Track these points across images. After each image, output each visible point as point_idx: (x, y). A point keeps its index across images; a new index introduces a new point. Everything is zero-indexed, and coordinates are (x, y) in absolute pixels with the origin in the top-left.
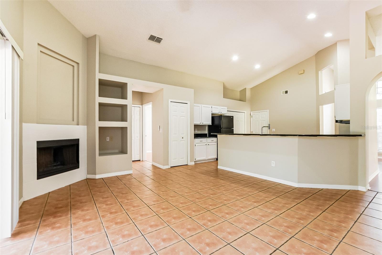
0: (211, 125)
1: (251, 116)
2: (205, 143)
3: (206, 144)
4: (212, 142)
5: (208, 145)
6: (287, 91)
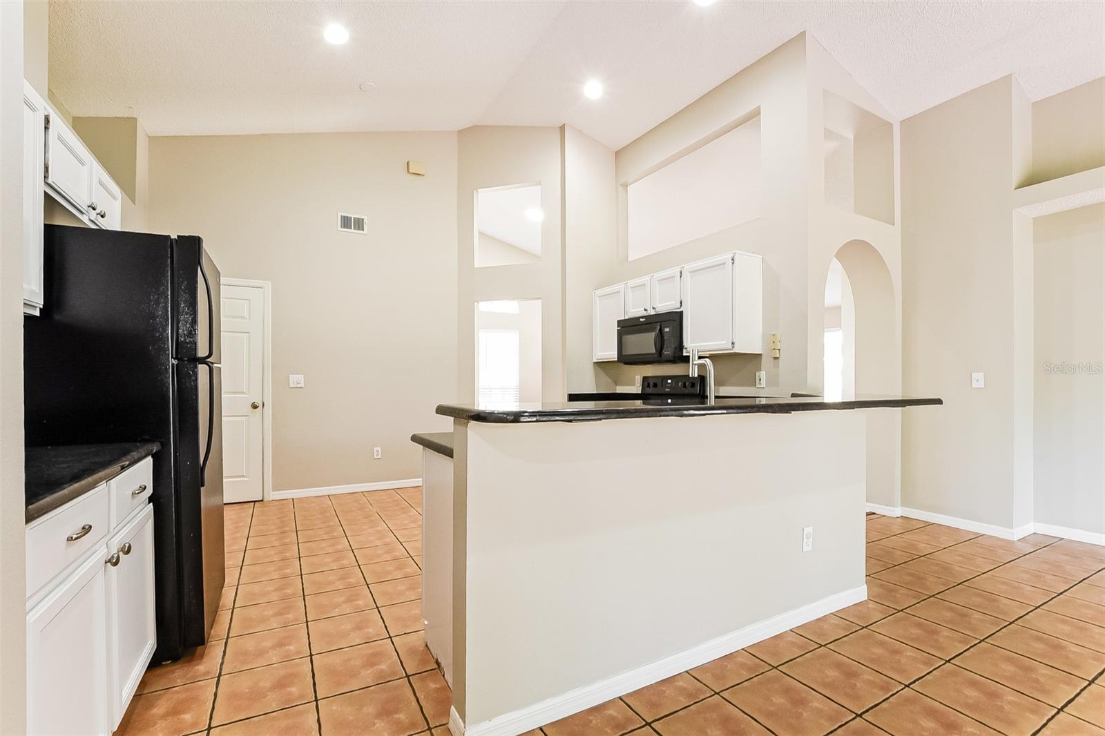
3: (105, 551)
6: (363, 220)
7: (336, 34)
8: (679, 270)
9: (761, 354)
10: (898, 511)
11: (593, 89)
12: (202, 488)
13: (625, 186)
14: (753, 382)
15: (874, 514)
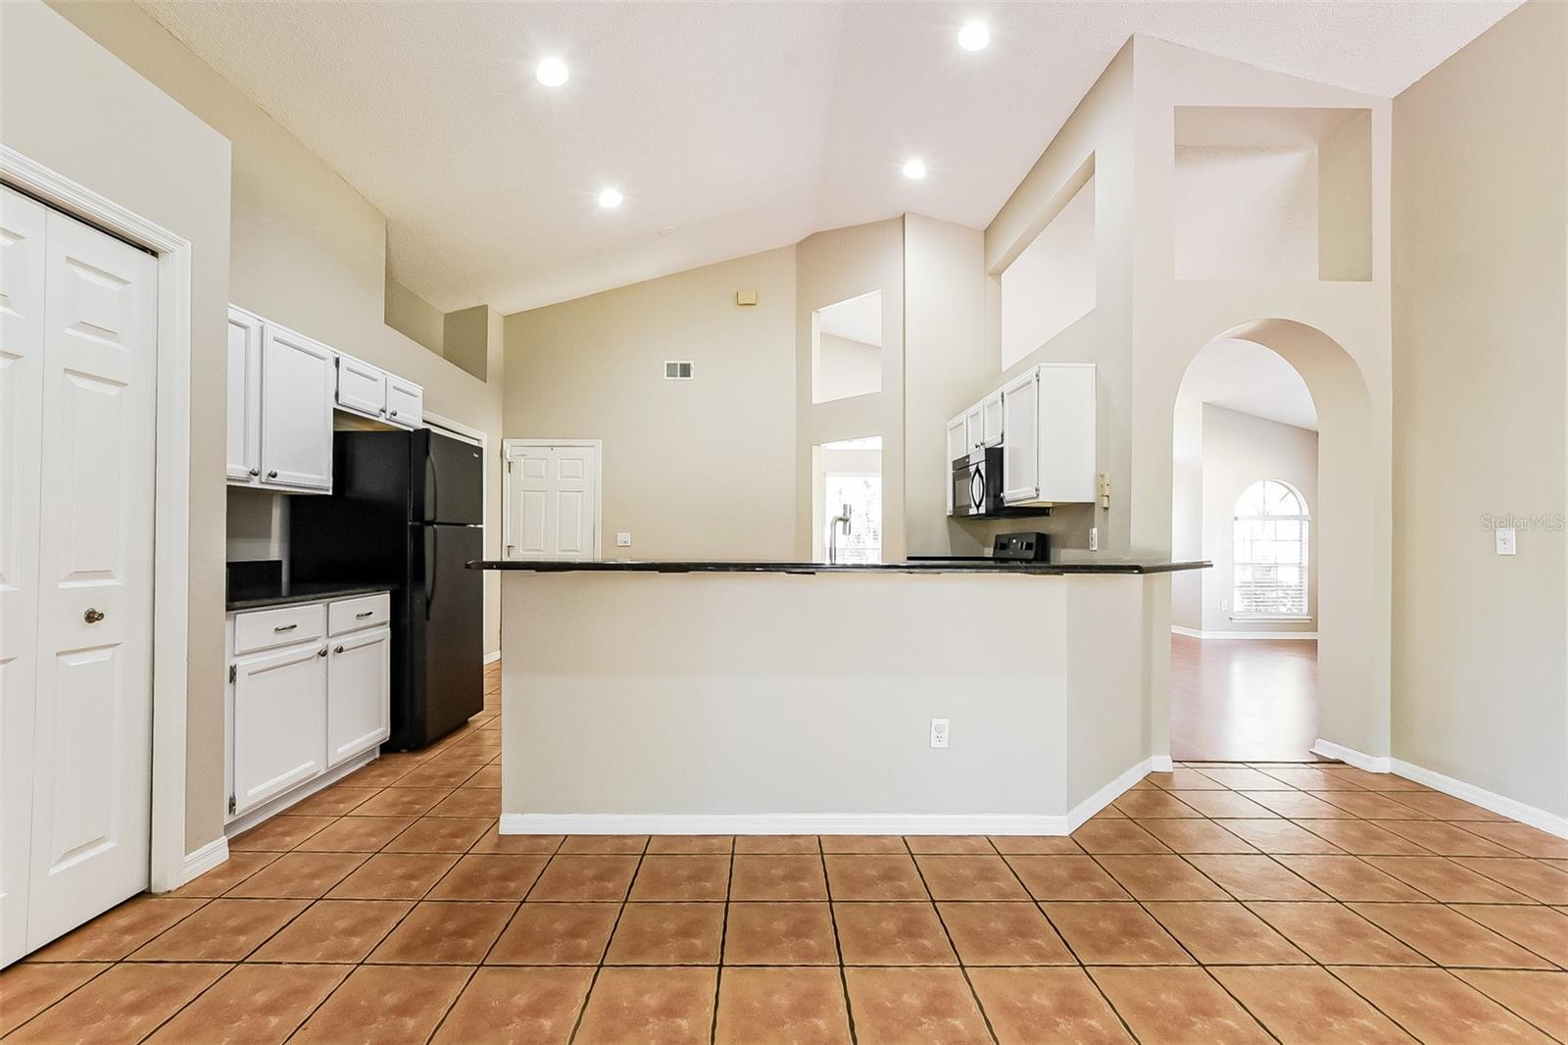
0: (330, 493)
1: (506, 465)
2: (314, 640)
3: (318, 646)
4: (363, 623)
5: (341, 650)
6: (689, 365)
7: (610, 199)
8: (1000, 393)
9: (1093, 504)
10: (1383, 764)
11: (914, 169)
12: (428, 623)
13: (997, 274)
14: (1086, 544)
15: (1343, 763)
